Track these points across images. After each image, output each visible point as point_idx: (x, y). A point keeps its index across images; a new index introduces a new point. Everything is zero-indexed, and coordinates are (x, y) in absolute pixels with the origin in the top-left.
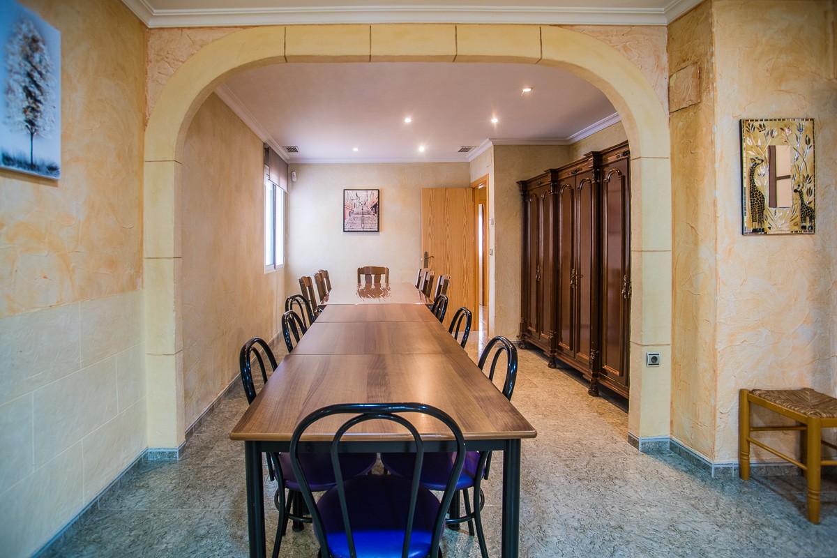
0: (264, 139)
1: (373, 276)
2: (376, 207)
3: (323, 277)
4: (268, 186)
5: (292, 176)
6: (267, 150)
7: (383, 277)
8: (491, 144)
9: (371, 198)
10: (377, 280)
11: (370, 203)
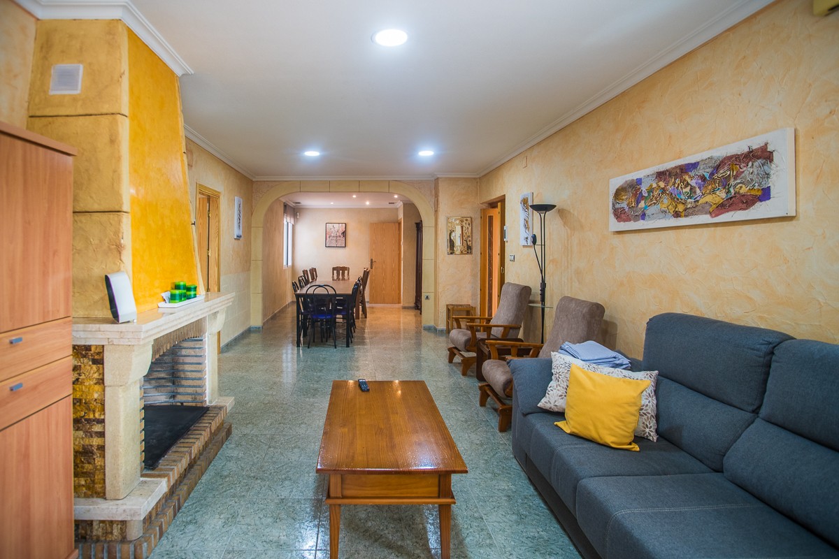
0: (284, 201)
1: (341, 272)
2: (344, 233)
3: (313, 271)
4: (285, 223)
5: (297, 215)
6: (285, 206)
7: (346, 272)
8: (402, 203)
9: (342, 228)
10: (343, 274)
11: (341, 231)
